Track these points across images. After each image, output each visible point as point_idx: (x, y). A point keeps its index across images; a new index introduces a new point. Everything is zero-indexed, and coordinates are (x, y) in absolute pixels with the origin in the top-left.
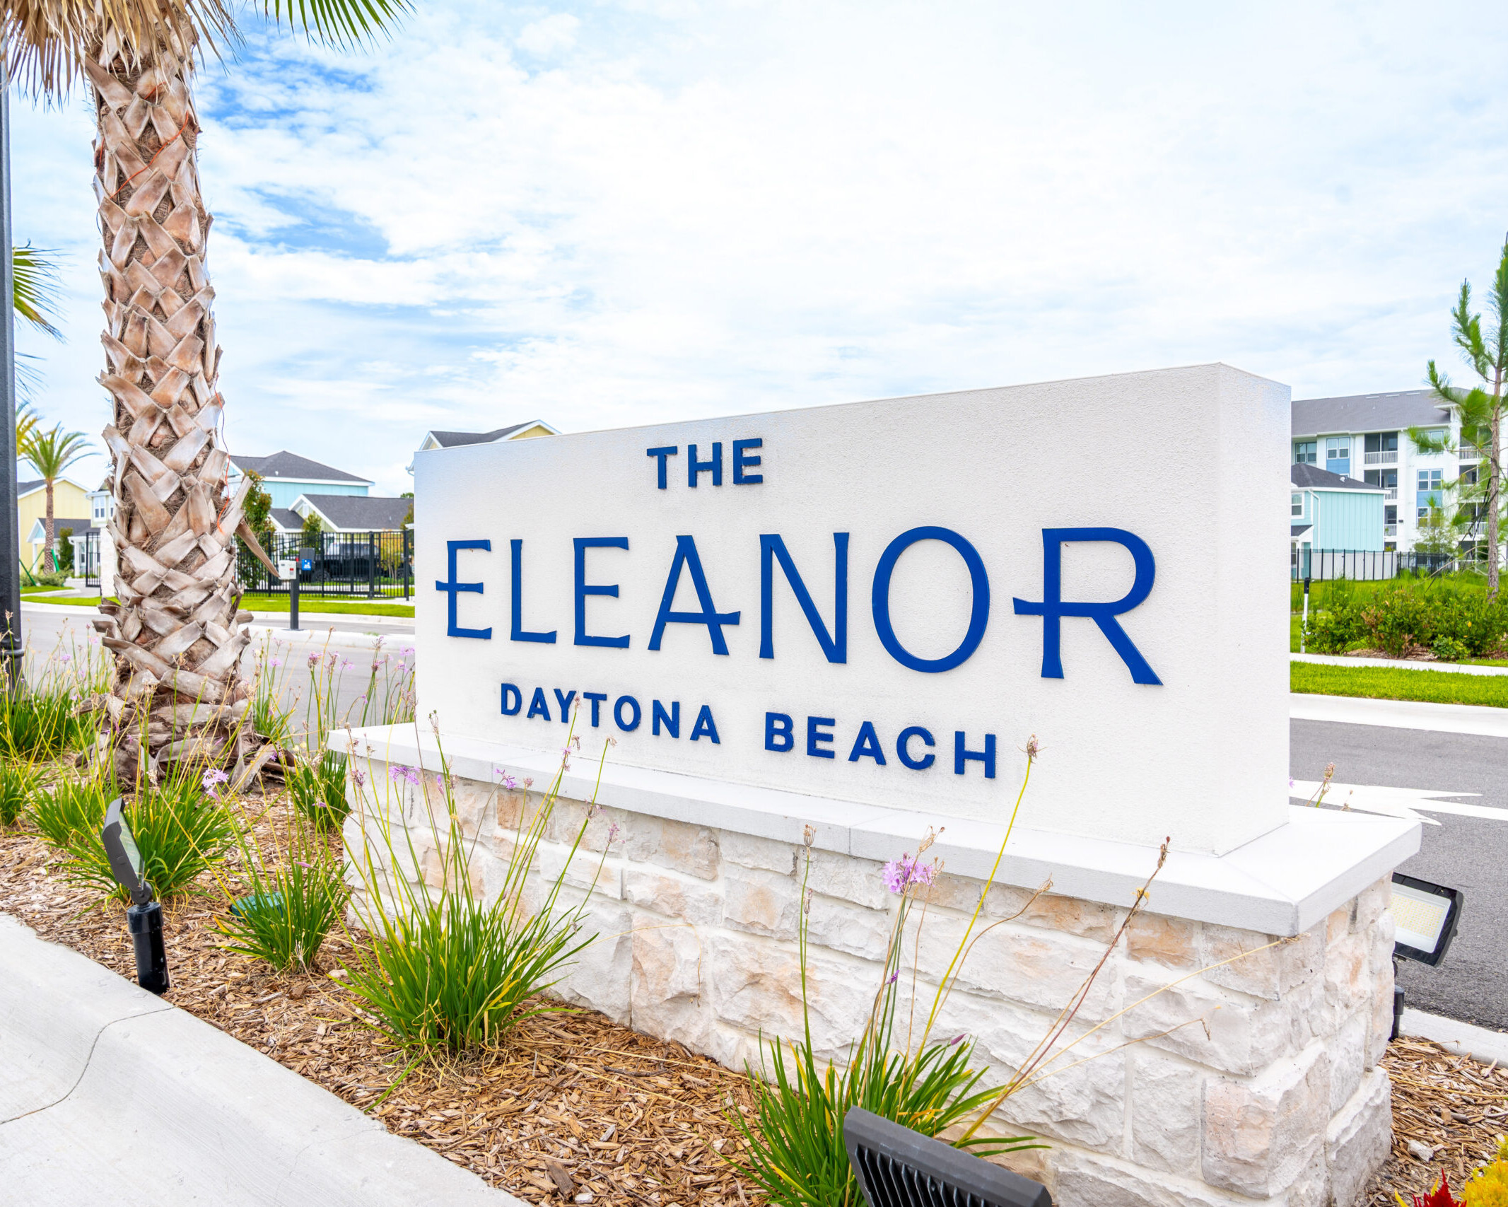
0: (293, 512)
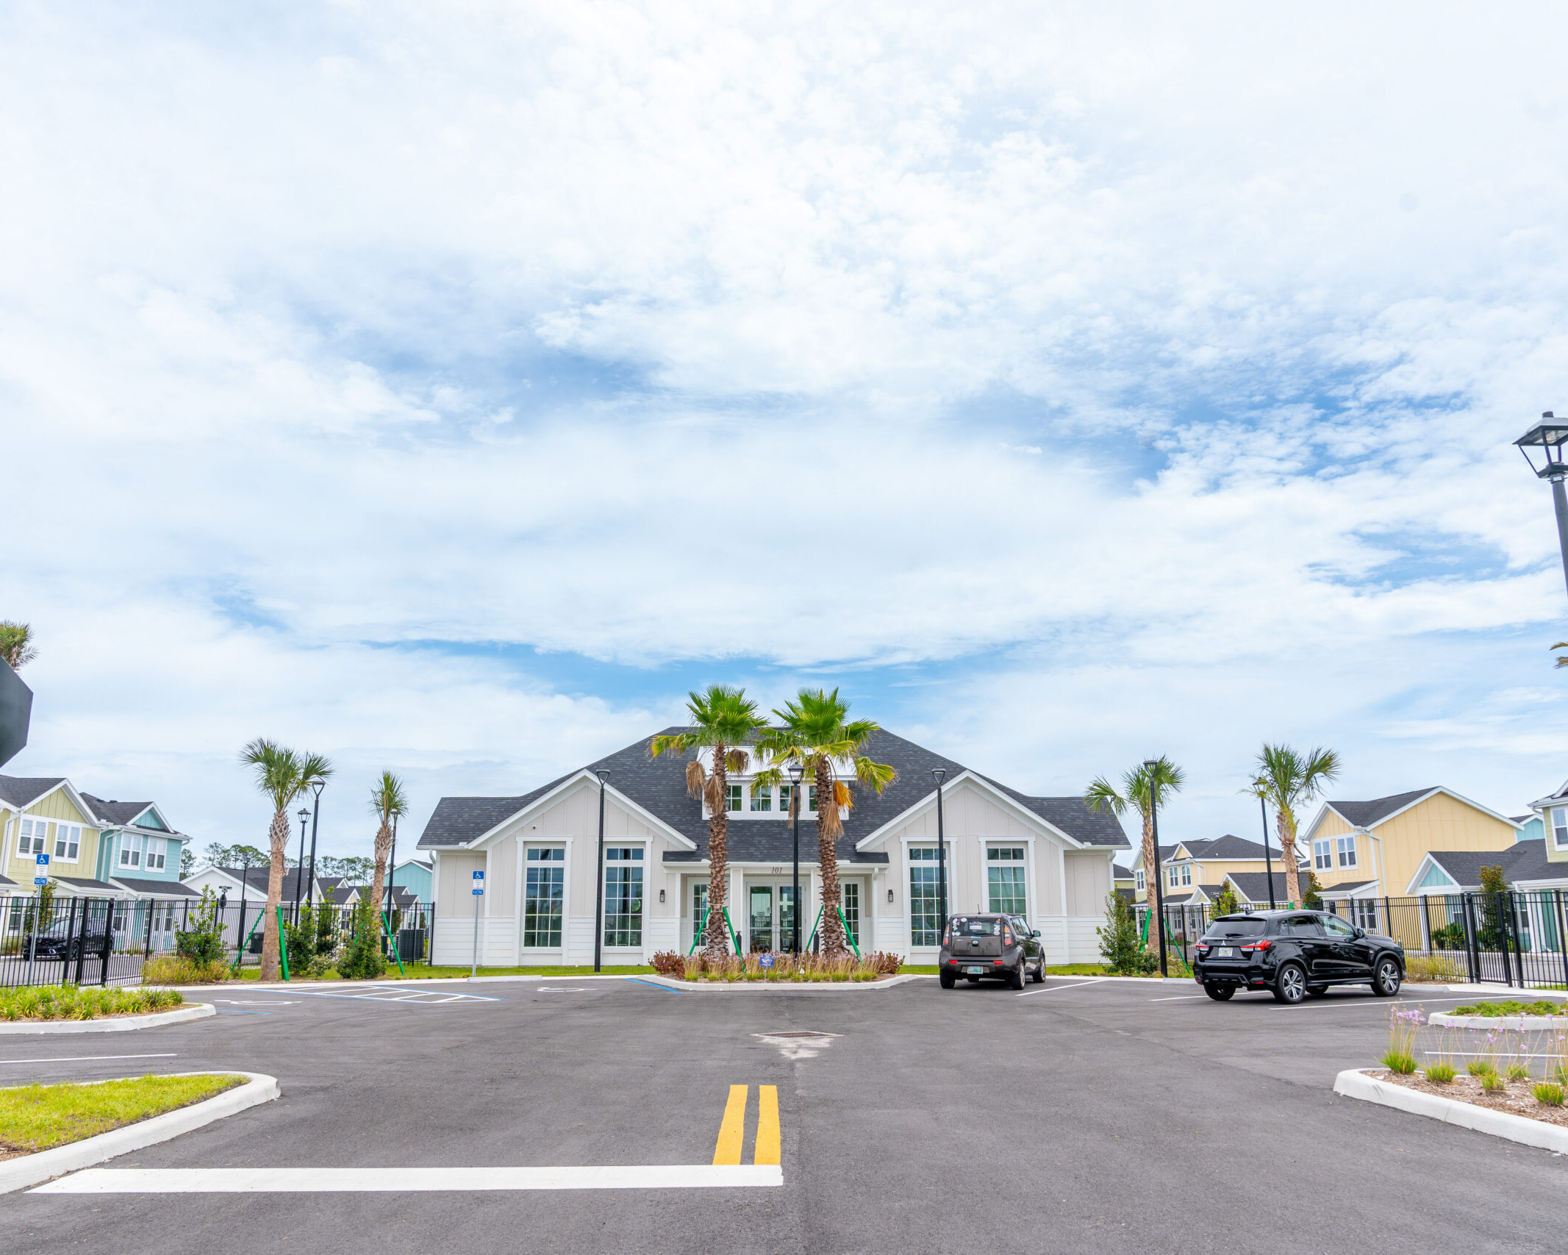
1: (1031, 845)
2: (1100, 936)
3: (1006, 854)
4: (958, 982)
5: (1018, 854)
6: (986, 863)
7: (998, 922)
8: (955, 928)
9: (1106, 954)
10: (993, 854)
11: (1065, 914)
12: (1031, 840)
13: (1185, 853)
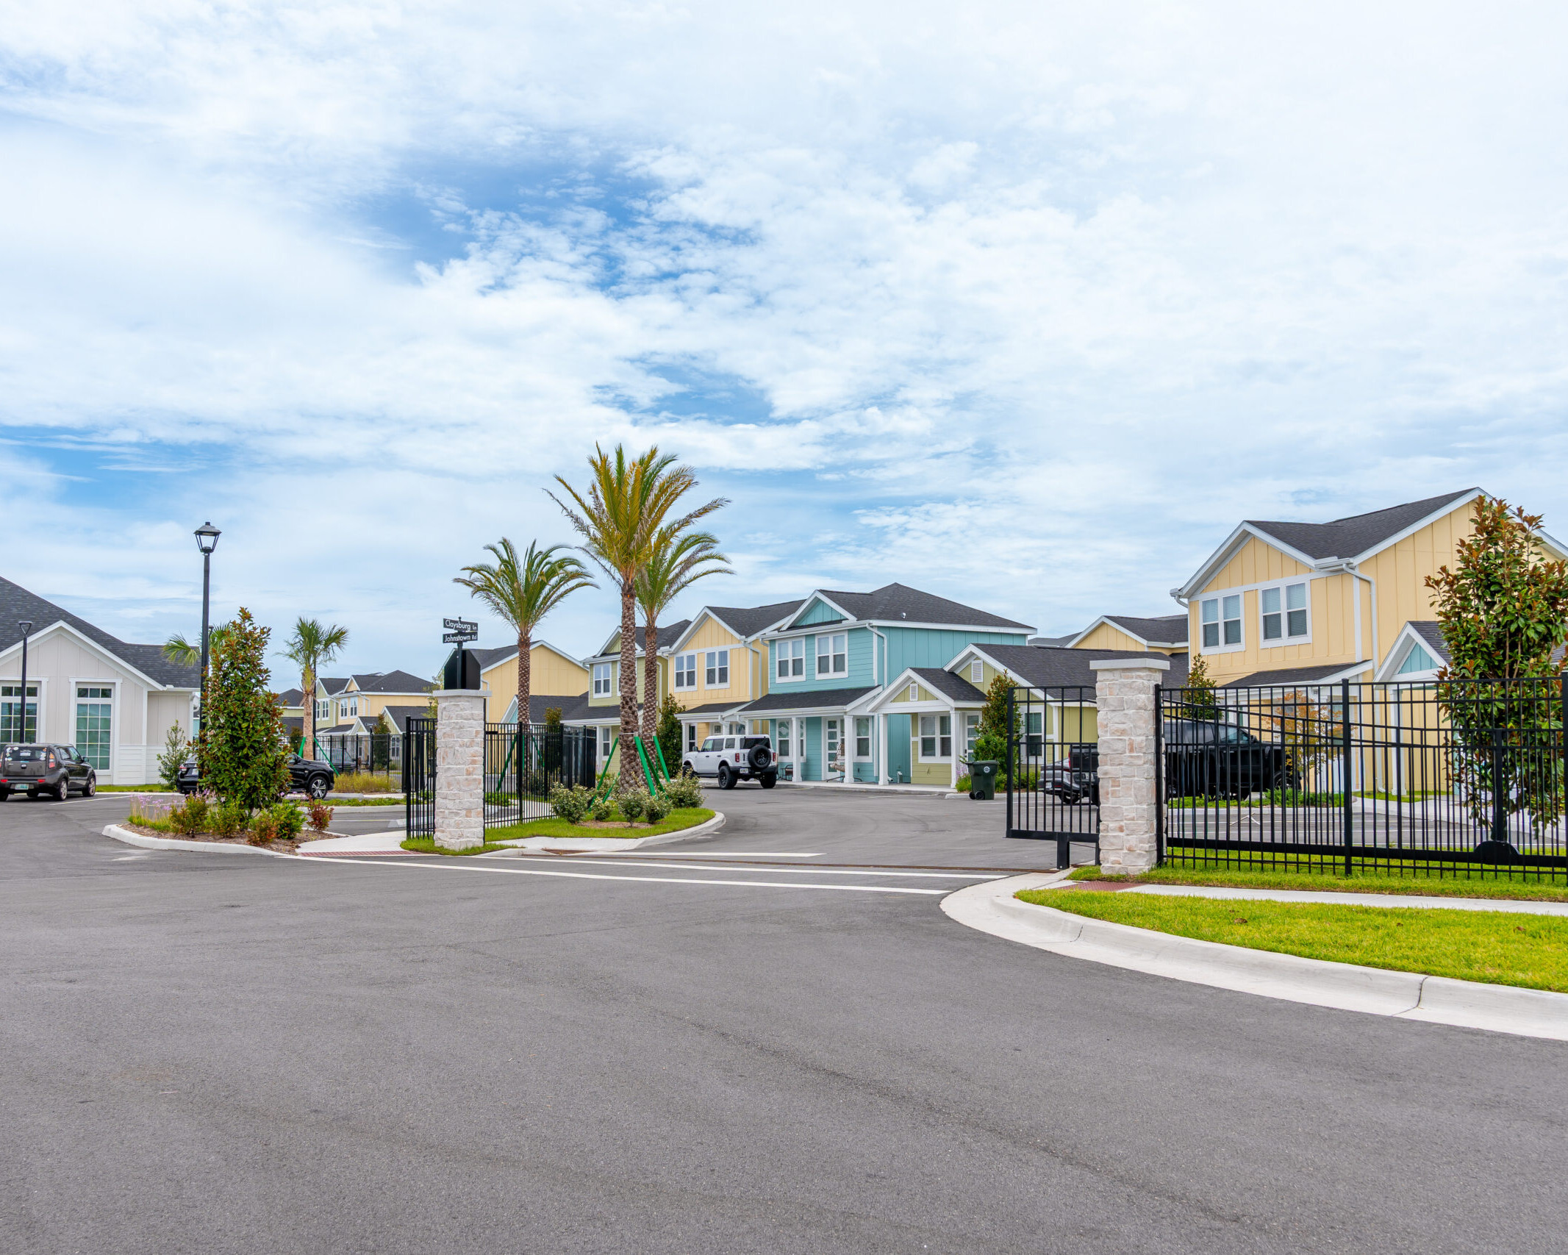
0: (952, 673)
1: (118, 687)
2: (160, 761)
3: (94, 693)
4: (10, 797)
5: (106, 693)
6: (74, 700)
7: (45, 750)
8: (8, 755)
9: (164, 776)
10: (82, 693)
11: (144, 743)
12: (119, 682)
13: (355, 686)
